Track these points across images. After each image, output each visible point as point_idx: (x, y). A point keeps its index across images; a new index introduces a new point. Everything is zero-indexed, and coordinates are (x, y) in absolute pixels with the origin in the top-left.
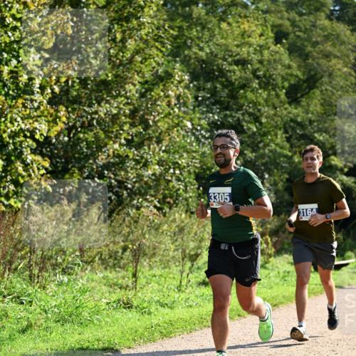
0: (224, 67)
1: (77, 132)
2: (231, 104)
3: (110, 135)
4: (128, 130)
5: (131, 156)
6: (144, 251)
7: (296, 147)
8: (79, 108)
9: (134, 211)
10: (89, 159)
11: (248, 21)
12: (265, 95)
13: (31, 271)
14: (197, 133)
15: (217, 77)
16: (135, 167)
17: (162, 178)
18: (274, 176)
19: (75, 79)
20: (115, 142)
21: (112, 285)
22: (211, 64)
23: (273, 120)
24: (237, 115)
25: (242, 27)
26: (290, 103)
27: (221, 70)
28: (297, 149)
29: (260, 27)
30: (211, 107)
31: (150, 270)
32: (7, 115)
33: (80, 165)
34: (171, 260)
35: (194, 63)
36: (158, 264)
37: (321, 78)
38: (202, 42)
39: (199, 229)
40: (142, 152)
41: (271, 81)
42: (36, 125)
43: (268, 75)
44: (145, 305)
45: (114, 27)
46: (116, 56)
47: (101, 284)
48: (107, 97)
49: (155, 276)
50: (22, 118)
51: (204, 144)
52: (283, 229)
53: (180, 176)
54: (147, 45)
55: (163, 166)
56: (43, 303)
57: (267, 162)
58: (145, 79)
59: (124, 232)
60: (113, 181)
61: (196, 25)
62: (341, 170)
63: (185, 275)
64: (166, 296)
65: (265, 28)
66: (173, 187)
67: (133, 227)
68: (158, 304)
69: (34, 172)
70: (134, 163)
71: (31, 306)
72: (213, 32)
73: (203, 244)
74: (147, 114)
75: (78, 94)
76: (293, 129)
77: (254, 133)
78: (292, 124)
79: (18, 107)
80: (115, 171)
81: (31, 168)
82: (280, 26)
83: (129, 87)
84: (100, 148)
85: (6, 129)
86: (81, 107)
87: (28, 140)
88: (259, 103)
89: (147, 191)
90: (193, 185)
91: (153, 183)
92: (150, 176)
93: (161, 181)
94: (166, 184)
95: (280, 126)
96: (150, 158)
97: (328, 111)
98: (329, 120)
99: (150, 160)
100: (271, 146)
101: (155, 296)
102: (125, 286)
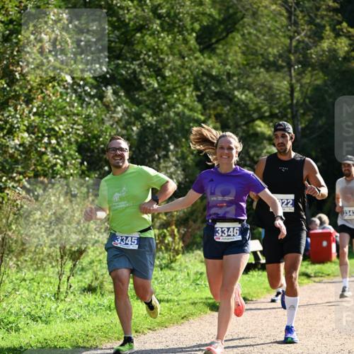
0: (115, 2)
2: (124, 51)
6: (10, 246)
7: (210, 109)
12: (169, 40)
14: (79, 90)
17: (33, 149)
18: (182, 147)
23: (180, 73)
24: (133, 67)
26: (202, 51)
27: (110, 7)
28: (212, 112)
31: (18, 272)
34: (46, 258)
36: (29, 263)
37: (242, 18)
40: (5, 115)
41: (177, 21)
43: (172, 14)
44: (11, 319)
49: (24, 280)
51: (90, 103)
52: (194, 218)
53: (57, 147)
55: (34, 134)
57: (172, 128)
58: (10, 17)
62: (270, 140)
63: (64, 278)
64: (39, 306)
66: (48, 161)
68: (29, 317)
74: (13, 64)
76: (207, 85)
77: (155, 90)
78: (205, 79)
88: (162, 50)
89: (13, 166)
90: (75, 159)
91: (20, 156)
92: (17, 147)
93: (32, 154)
94: (38, 158)
95: (189, 80)
96: (17, 123)
97: (251, 61)
98: (253, 73)
99: (16, 126)
100: (178, 108)
101: (25, 307)
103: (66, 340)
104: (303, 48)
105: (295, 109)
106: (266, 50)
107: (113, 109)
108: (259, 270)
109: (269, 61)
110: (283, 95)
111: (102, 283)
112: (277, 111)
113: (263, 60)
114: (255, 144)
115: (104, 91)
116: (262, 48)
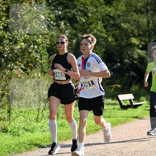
2: (69, 4)
4: (5, 21)
5: (6, 37)
7: (109, 32)
9: (9, 71)
14: (48, 23)
16: (9, 43)
17: (26, 51)
18: (96, 49)
23: (95, 14)
24: (73, 12)
26: (106, 4)
28: (111, 33)
39: (49, 82)
40: (13, 34)
44: (16, 130)
49: (22, 112)
51: (52, 29)
53: (38, 50)
55: (26, 43)
59: (2, 84)
62: (138, 46)
63: (40, 111)
64: (29, 124)
66: (33, 56)
67: (8, 81)
68: (24, 129)
70: (8, 41)
76: (108, 20)
77: (84, 23)
78: (107, 17)
88: (87, 4)
89: (17, 59)
90: (46, 55)
91: (20, 54)
92: (19, 49)
93: (26, 53)
94: (29, 55)
95: (100, 18)
96: (18, 38)
97: (129, 9)
98: (130, 15)
99: (18, 39)
100: (94, 31)
101: (22, 125)
102: (3, 118)
103: (41, 140)
104: (154, 3)
105: (150, 32)
106: (136, 4)
107: (64, 32)
108: (132, 108)
109: (138, 9)
110: (144, 25)
112: (141, 33)
113: (135, 9)
114: (131, 49)
115: (60, 23)
116: (134, 3)
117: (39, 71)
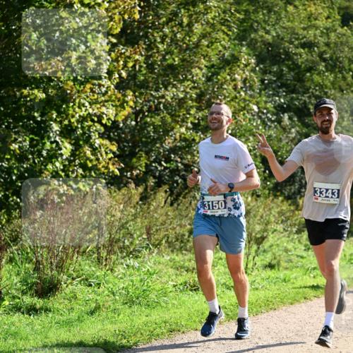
0: (290, 50)
1: (144, 116)
2: (297, 87)
3: (177, 119)
4: (195, 114)
5: (197, 140)
8: (147, 93)
10: (156, 143)
11: (315, 4)
12: (331, 78)
13: (99, 253)
14: (263, 117)
15: (284, 60)
19: (142, 64)
20: (181, 126)
21: (179, 268)
22: (277, 47)
24: (303, 98)
25: (309, 9)
27: (287, 53)
29: (326, 9)
30: (278, 90)
32: (75, 100)
33: (147, 149)
35: (260, 47)
38: (269, 25)
39: (265, 212)
41: (338, 63)
42: (104, 109)
43: (334, 58)
45: (180, 12)
46: (183, 40)
47: (167, 267)
48: (174, 81)
50: (90, 103)
51: (270, 127)
54: (214, 29)
56: (110, 285)
58: (212, 63)
59: (190, 215)
60: (180, 165)
61: (262, 8)
63: (251, 258)
65: (331, 11)
68: (224, 286)
69: (102, 155)
71: (99, 288)
72: (280, 15)
73: (269, 227)
74: (214, 98)
75: (145, 79)
79: (86, 92)
80: (181, 154)
81: (99, 152)
82: (347, 8)
83: (196, 71)
84: (166, 132)
85: (74, 113)
86: (148, 92)
87: (96, 124)
88: (326, 85)
101: (221, 279)
102: (191, 268)
107: (288, 130)
111: (279, 262)
115: (281, 117)
117: (248, 194)
